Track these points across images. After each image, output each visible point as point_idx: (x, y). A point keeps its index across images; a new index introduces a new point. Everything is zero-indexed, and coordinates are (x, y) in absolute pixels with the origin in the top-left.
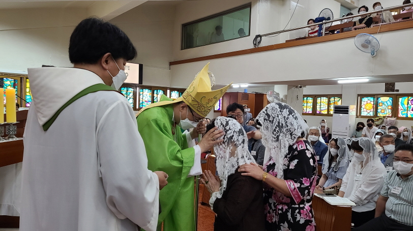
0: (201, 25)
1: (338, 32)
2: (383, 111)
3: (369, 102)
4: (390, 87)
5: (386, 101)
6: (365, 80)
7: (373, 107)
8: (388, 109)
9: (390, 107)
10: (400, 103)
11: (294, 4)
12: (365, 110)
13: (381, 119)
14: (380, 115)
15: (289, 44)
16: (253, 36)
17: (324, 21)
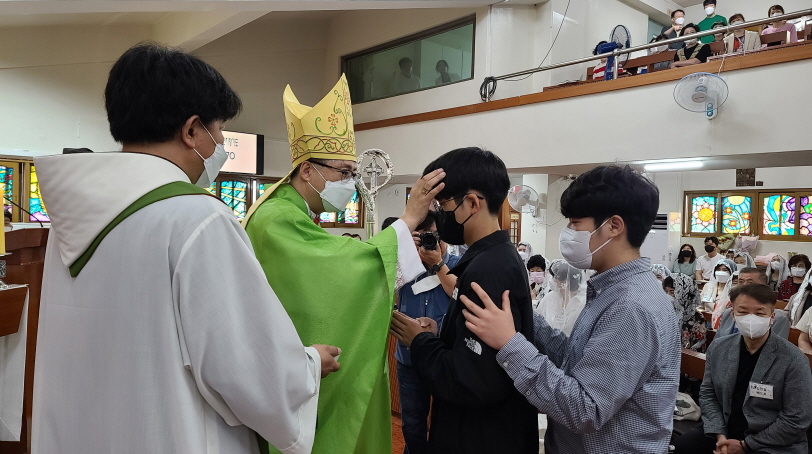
0: (378, 57)
1: (644, 71)
2: (733, 223)
3: (706, 205)
4: (746, 177)
5: (739, 204)
6: (696, 163)
7: (714, 215)
8: (744, 219)
9: (747, 216)
10: (765, 208)
11: (557, 17)
12: (699, 221)
13: (730, 239)
14: (728, 230)
15: (551, 94)
16: (479, 79)
17: (616, 51)
